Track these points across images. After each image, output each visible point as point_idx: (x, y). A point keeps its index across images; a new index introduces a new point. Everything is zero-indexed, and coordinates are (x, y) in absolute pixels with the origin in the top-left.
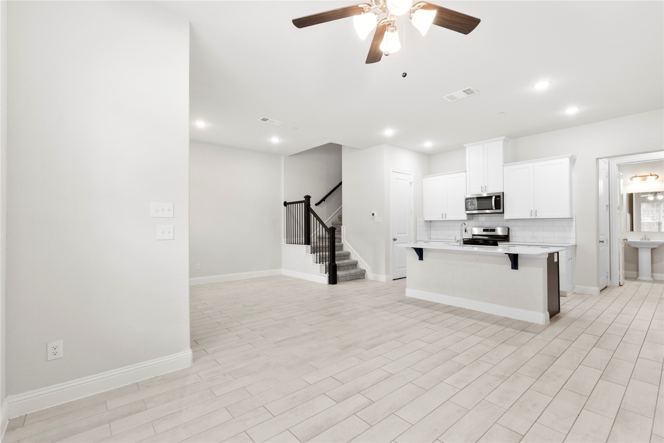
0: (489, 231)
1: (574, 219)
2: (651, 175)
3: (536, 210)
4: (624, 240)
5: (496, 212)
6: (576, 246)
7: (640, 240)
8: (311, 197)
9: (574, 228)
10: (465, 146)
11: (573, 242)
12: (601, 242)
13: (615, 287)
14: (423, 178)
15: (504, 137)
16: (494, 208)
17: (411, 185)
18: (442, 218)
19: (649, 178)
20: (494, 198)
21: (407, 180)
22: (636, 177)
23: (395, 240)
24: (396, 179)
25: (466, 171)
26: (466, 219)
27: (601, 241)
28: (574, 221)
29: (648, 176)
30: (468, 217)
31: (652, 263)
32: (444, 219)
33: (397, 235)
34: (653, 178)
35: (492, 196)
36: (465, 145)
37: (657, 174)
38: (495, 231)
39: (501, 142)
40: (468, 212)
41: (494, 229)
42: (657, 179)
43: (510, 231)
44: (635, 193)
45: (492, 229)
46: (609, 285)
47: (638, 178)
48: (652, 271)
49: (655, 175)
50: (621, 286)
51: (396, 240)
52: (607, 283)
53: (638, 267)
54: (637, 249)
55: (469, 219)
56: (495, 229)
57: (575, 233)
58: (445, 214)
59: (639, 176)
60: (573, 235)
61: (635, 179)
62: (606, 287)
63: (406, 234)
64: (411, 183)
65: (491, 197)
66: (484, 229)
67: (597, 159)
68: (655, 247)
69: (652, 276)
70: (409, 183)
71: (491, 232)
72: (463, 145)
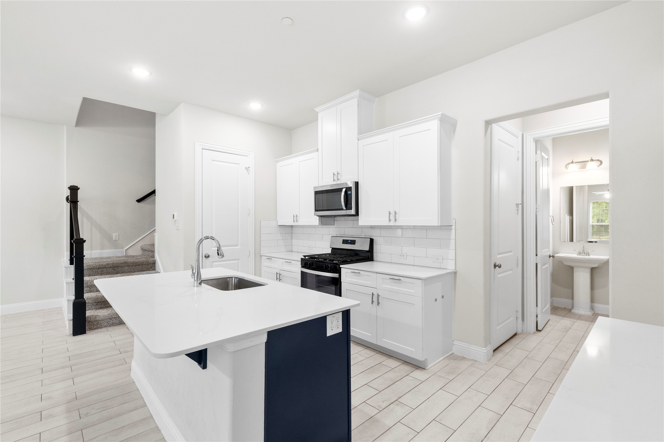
0: (349, 243)
1: (453, 227)
2: (592, 160)
3: (395, 212)
4: (550, 256)
5: (348, 214)
6: (455, 273)
7: (575, 256)
8: (79, 188)
9: (453, 242)
10: (316, 110)
11: (451, 267)
12: (497, 267)
13: (530, 334)
14: (277, 162)
16: (344, 208)
17: (248, 172)
19: (590, 165)
20: (344, 190)
21: (239, 164)
22: (572, 162)
23: (207, 256)
24: (213, 160)
25: (318, 149)
26: (318, 225)
27: (497, 264)
28: (453, 231)
29: (588, 161)
30: (319, 222)
31: (592, 288)
34: (595, 164)
35: (343, 188)
37: (600, 159)
38: (356, 243)
39: (356, 100)
40: (319, 213)
42: (600, 167)
43: (374, 243)
44: (576, 186)
45: (352, 240)
46: (519, 331)
47: (574, 165)
48: (592, 300)
49: (598, 160)
50: (540, 331)
51: (209, 257)
52: (517, 328)
53: (573, 293)
54: (572, 268)
56: (355, 240)
57: (454, 251)
58: (297, 216)
59: (576, 163)
60: (451, 254)
61: (571, 165)
62: (516, 334)
63: (237, 245)
64: (247, 169)
65: (340, 190)
66: (343, 240)
67: (488, 123)
68: (596, 266)
69: (592, 308)
70: (245, 169)
71: (351, 244)
72: (315, 109)
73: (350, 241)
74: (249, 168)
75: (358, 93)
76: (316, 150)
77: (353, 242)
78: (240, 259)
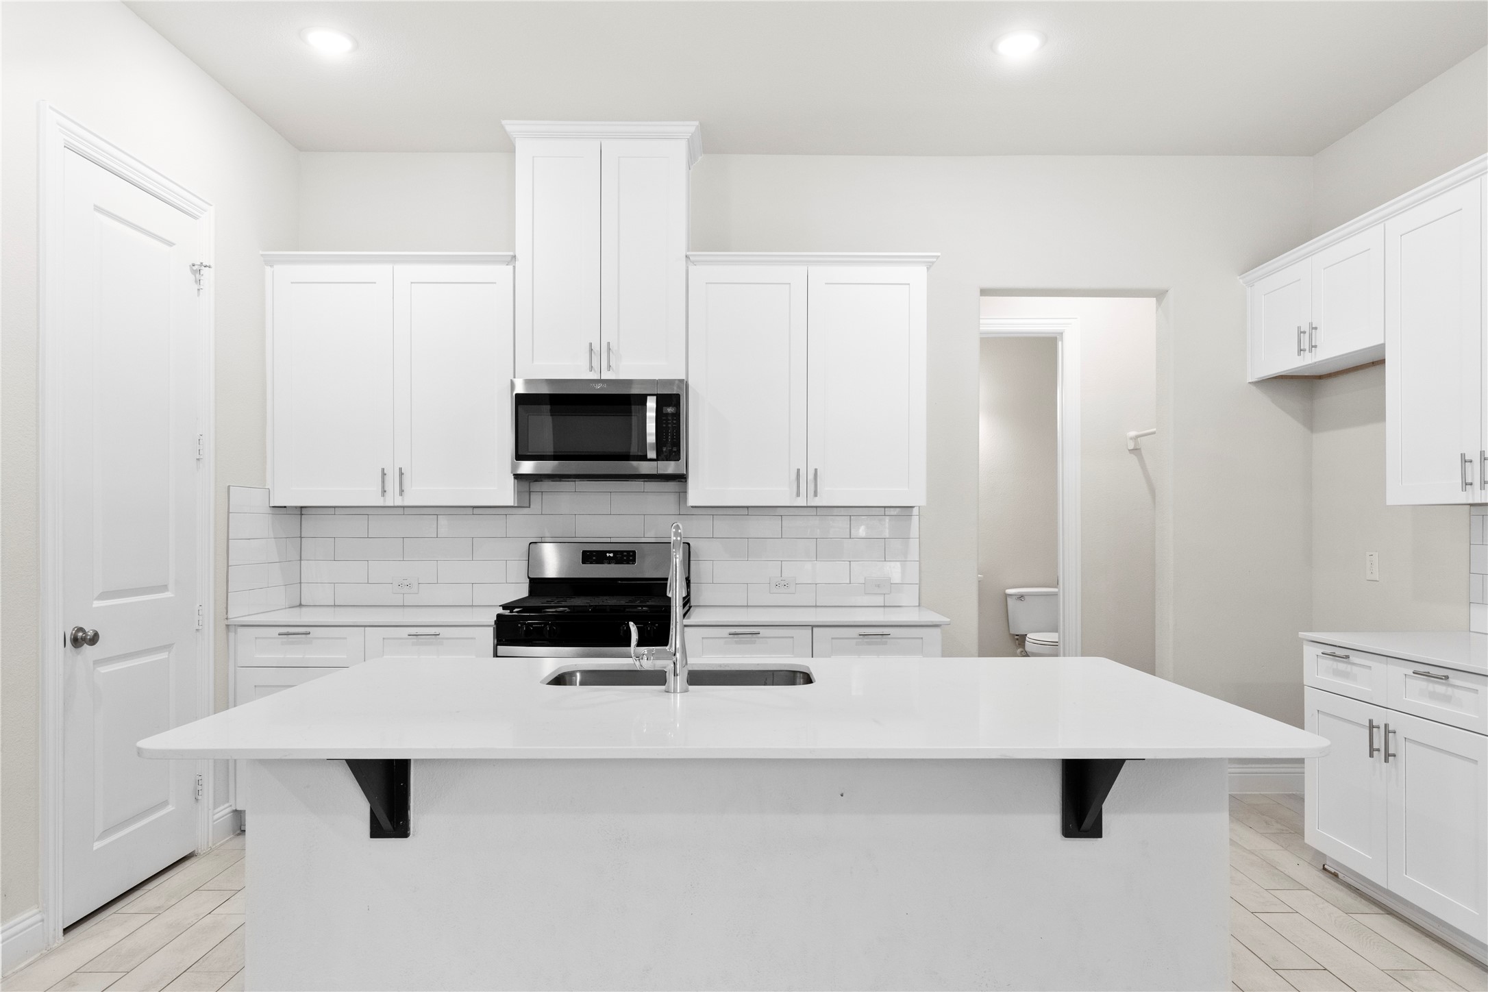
0: (610, 560)
1: (915, 511)
3: (816, 470)
5: (660, 472)
9: (914, 544)
10: (508, 128)
11: (910, 602)
14: (270, 262)
15: (691, 127)
16: (652, 454)
17: (198, 282)
18: (384, 491)
20: (654, 401)
21: (171, 244)
23: (81, 639)
24: (97, 209)
25: (513, 257)
26: (511, 504)
28: (915, 519)
30: (519, 493)
32: (393, 499)
33: (97, 604)
35: (648, 396)
36: (511, 126)
38: (634, 561)
39: (679, 150)
40: (527, 467)
41: (628, 552)
43: (694, 560)
45: (622, 552)
51: (94, 640)
55: (524, 501)
56: (634, 552)
57: (918, 564)
58: (401, 474)
60: (912, 571)
63: (164, 588)
64: (197, 270)
65: (643, 399)
66: (584, 553)
67: (982, 293)
70: (188, 269)
71: (617, 563)
72: (504, 122)
73: (611, 555)
74: (205, 271)
75: (693, 129)
76: (509, 259)
77: (625, 556)
78: (174, 644)
